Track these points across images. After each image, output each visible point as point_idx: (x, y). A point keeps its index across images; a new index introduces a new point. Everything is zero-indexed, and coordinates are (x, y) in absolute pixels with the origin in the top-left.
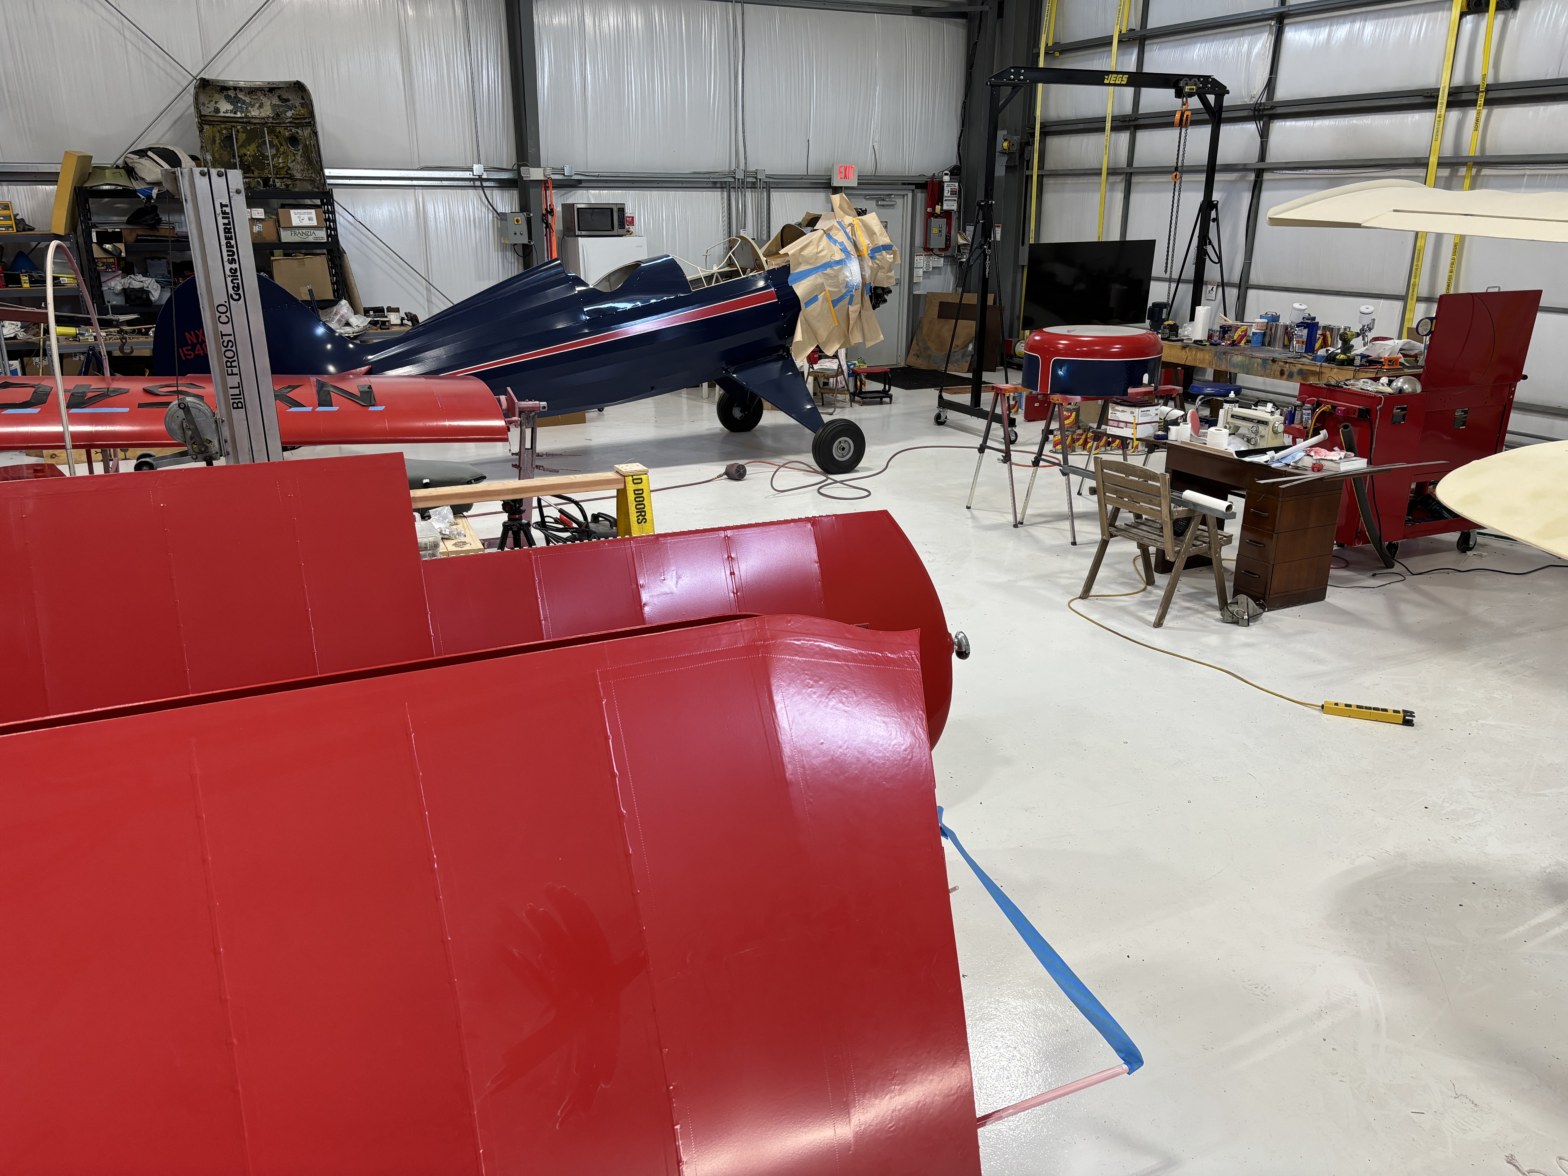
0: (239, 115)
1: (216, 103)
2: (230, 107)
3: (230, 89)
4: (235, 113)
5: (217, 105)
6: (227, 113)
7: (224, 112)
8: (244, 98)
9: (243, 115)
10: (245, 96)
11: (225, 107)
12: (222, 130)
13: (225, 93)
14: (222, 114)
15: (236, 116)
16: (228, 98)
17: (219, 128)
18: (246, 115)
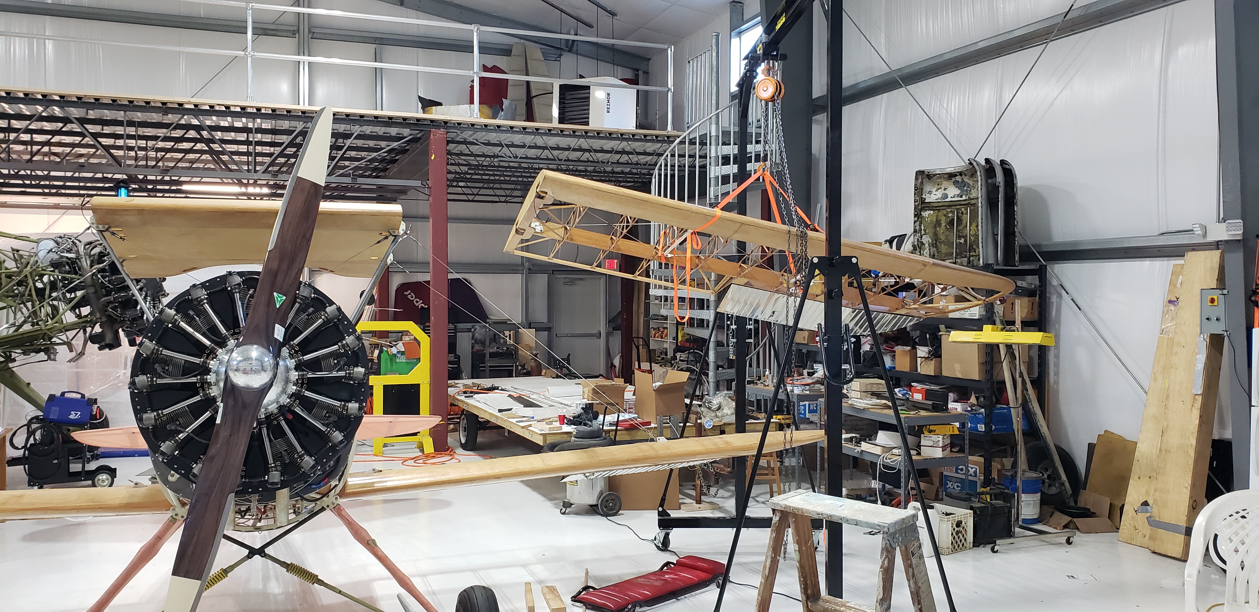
0: (964, 198)
1: (945, 189)
2: (958, 192)
3: (957, 175)
4: (961, 197)
5: (946, 192)
6: (954, 197)
7: (951, 197)
8: (968, 182)
9: (967, 198)
10: (969, 179)
11: (953, 192)
12: (948, 213)
13: (953, 179)
14: (949, 199)
15: (961, 199)
16: (956, 183)
17: (945, 213)
18: (969, 197)
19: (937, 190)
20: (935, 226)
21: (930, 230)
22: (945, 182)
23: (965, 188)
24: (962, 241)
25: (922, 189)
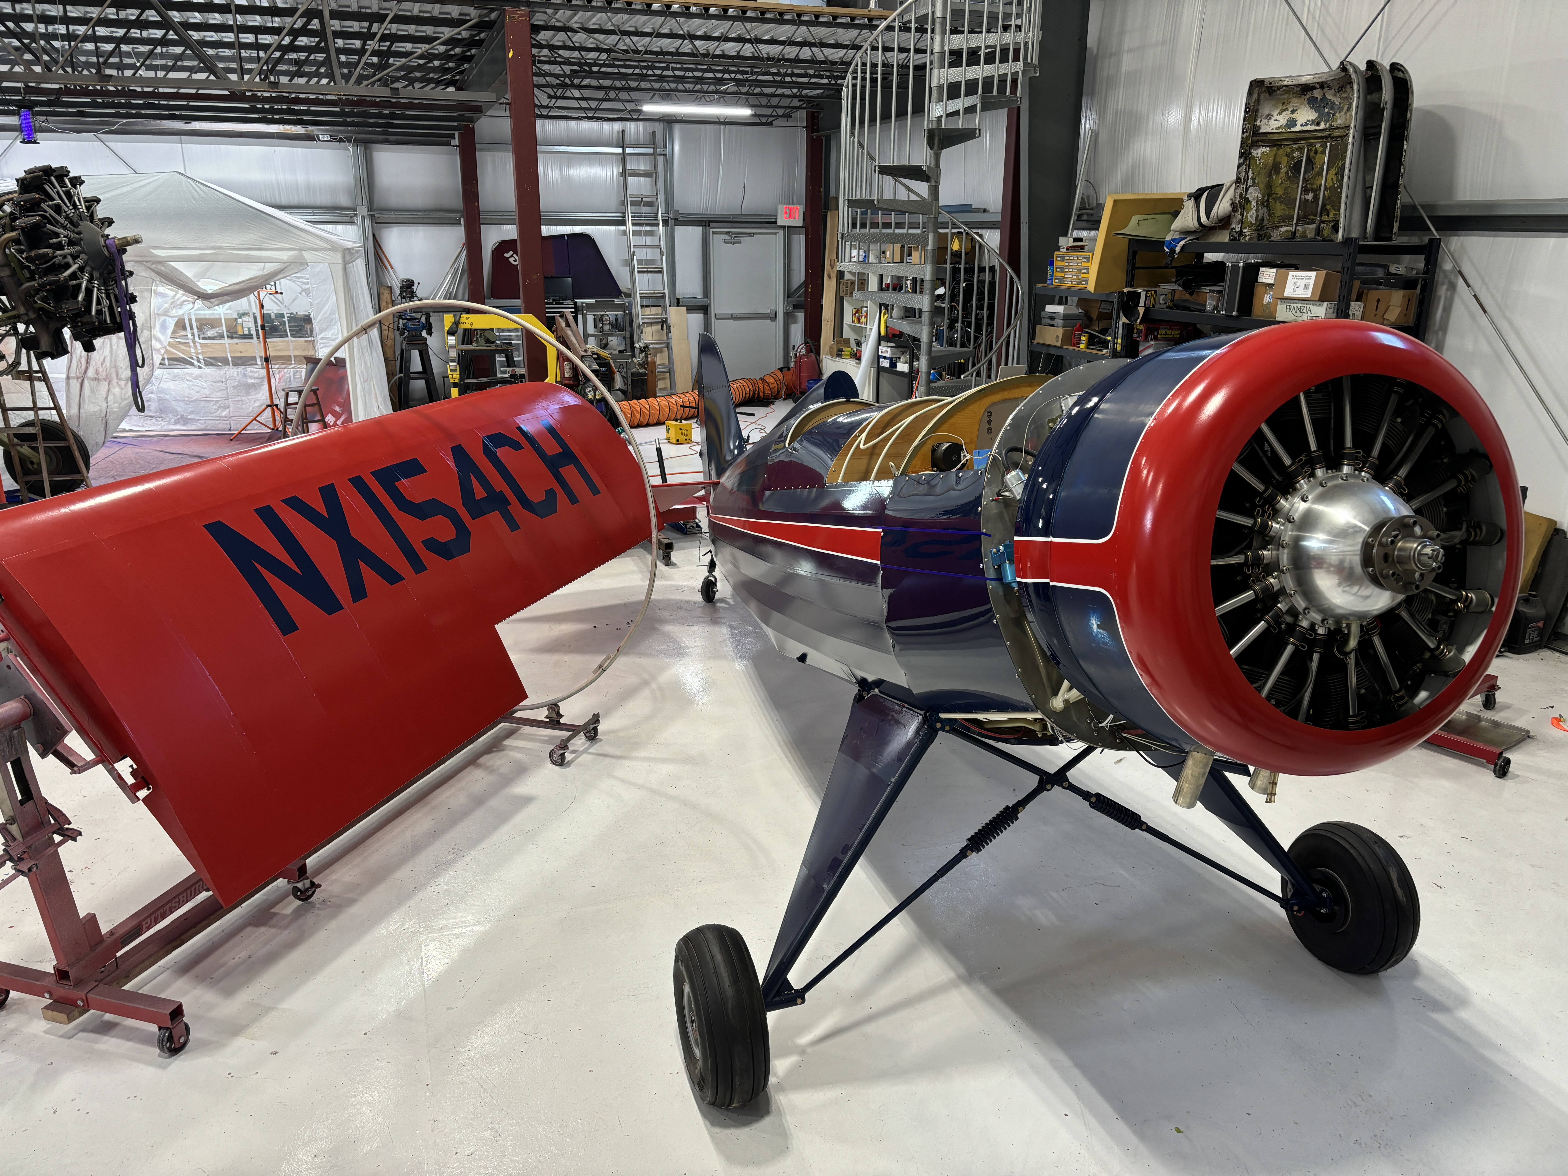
19: (1280, 113)
20: (1271, 170)
21: (1262, 179)
22: (1296, 100)
23: (1326, 110)
24: (1310, 197)
25: (1257, 111)
